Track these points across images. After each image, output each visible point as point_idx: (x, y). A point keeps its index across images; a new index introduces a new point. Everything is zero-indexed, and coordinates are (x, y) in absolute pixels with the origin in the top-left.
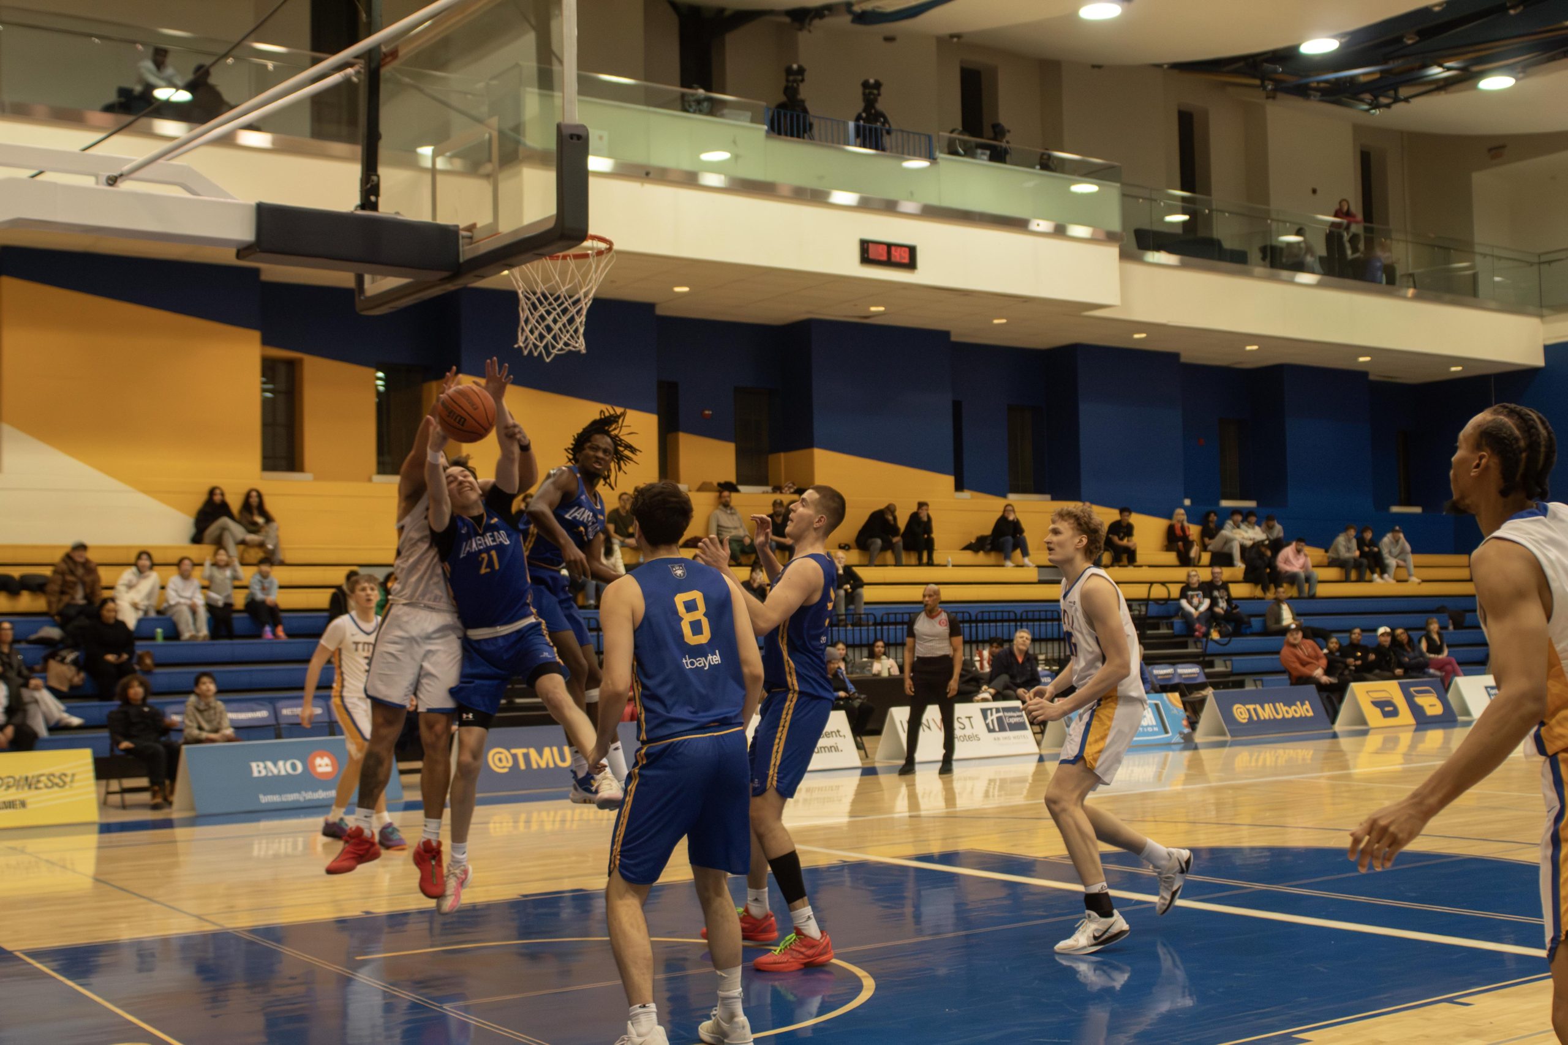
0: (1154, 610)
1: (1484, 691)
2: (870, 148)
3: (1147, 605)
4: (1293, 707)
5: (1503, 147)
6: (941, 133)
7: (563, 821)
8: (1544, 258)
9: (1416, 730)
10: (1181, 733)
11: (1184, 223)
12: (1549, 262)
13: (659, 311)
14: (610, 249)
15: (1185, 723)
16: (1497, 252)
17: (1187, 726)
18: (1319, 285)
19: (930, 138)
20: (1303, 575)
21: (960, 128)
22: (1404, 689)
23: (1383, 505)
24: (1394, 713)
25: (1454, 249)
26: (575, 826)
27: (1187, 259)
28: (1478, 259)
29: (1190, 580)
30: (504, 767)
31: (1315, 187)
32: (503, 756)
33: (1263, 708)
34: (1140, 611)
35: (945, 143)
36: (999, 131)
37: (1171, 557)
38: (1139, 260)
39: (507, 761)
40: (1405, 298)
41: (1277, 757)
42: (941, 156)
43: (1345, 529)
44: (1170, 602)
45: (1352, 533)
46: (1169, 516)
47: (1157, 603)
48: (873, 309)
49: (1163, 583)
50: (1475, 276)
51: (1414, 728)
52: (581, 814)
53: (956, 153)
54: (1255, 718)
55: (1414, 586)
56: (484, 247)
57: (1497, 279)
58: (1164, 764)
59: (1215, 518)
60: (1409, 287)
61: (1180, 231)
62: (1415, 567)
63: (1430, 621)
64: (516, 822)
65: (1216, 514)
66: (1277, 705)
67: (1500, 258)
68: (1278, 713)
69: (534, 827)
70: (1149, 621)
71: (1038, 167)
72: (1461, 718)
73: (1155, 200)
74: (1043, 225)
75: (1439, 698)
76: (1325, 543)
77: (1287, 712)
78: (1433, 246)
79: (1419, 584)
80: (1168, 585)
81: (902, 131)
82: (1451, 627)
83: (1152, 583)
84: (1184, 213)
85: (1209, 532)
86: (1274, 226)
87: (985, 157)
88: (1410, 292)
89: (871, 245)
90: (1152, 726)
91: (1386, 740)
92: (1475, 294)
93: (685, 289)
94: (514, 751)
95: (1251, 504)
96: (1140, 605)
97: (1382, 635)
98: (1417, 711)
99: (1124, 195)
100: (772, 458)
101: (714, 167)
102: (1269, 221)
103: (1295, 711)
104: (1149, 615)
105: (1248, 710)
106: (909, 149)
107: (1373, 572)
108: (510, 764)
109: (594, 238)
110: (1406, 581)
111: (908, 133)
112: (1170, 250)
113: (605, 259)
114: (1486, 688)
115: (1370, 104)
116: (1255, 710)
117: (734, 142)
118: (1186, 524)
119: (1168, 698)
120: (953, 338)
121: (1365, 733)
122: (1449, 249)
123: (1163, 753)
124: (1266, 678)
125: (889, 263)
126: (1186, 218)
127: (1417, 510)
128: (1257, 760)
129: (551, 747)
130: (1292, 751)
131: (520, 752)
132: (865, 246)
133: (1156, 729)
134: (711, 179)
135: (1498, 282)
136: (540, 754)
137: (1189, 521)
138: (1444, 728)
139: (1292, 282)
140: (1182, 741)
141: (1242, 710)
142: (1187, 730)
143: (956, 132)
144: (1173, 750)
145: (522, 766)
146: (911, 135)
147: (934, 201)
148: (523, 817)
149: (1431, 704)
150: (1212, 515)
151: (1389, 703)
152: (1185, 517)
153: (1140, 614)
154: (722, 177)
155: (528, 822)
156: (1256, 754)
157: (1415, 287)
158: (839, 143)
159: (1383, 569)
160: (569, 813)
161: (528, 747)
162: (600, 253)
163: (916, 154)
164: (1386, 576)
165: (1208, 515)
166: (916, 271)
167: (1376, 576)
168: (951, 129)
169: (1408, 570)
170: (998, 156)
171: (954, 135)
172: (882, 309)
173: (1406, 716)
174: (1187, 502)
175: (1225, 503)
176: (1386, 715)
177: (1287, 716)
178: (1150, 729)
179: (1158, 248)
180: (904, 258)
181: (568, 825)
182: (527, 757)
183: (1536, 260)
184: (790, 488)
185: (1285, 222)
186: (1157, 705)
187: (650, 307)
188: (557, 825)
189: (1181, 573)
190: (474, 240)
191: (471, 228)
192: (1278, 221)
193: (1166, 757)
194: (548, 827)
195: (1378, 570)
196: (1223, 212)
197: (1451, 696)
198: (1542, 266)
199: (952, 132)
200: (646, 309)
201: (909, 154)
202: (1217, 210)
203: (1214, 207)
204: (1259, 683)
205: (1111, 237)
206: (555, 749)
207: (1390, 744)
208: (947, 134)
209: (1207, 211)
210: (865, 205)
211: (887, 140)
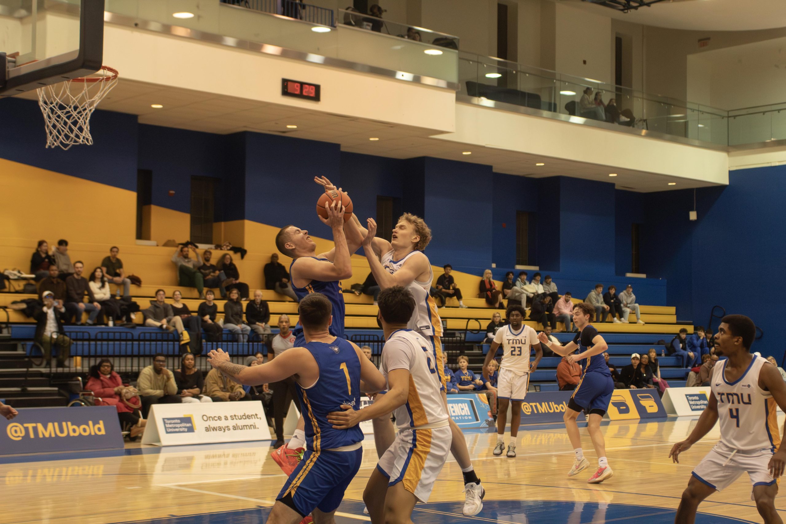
0: (470, 337)
1: (685, 397)
2: (292, 17)
3: (465, 334)
4: (561, 405)
5: (708, 39)
6: (340, 10)
7: (60, 476)
8: (731, 114)
9: (640, 423)
10: (486, 421)
11: (499, 79)
12: (735, 117)
13: (141, 121)
14: (115, 77)
15: (489, 414)
16: (701, 108)
17: (491, 416)
18: (585, 125)
19: (332, 12)
20: (569, 317)
21: (353, 7)
22: (633, 394)
23: (621, 272)
24: (627, 411)
25: (674, 105)
26: (68, 478)
27: (499, 103)
28: (689, 112)
29: (495, 319)
30: (19, 437)
31: (585, 59)
32: (18, 429)
33: (541, 406)
34: (461, 338)
35: (341, 17)
36: (377, 11)
37: (482, 302)
38: (469, 103)
39: (21, 432)
40: (640, 135)
41: (549, 439)
42: (340, 25)
43: (597, 287)
44: (481, 332)
45: (600, 289)
46: (481, 274)
47: (472, 333)
48: (289, 127)
49: (477, 319)
50: (686, 124)
51: (639, 420)
52: (73, 470)
53: (349, 24)
54: (536, 412)
55: (640, 327)
56: (25, 70)
57: (700, 126)
58: (475, 441)
59: (513, 277)
60: (643, 129)
61: (495, 84)
62: (641, 314)
63: (651, 350)
64: (25, 476)
65: (513, 275)
66: (550, 403)
67: (703, 112)
68: (551, 409)
69: (38, 480)
70: (466, 344)
71: (406, 37)
72: (670, 415)
73: (481, 63)
74: (408, 76)
75: (655, 401)
76: (583, 295)
77: (557, 408)
78: (660, 102)
79: (644, 324)
80: (479, 320)
81: (314, 7)
82: (663, 355)
83: (469, 319)
84: (499, 73)
85: (507, 285)
86: (558, 84)
87: (369, 28)
88: (644, 132)
89: (289, 83)
90: (468, 416)
91: (620, 429)
92: (686, 135)
93: (160, 106)
94: (26, 425)
95: (535, 268)
96: (460, 333)
97: (634, 358)
98: (641, 410)
99: (460, 59)
100: (215, 225)
101: (183, 23)
102: (555, 81)
103: (562, 408)
104: (466, 340)
105: (531, 406)
106: (318, 19)
107: (614, 316)
108: (23, 434)
109: (105, 68)
110: (635, 323)
111: (317, 8)
112: (489, 97)
113: (110, 83)
114: (686, 395)
115: (624, 6)
116: (536, 406)
117: (198, 7)
118: (492, 280)
119: (478, 396)
120: (342, 149)
121: (607, 423)
122: (671, 105)
123: (474, 435)
124: (542, 384)
125: (301, 96)
126: (499, 75)
127: (643, 276)
128: (536, 440)
129: (53, 422)
130: (559, 435)
131: (30, 426)
132: (285, 83)
133: (470, 418)
134: (180, 31)
135: (701, 127)
136: (45, 427)
137: (493, 279)
138: (658, 422)
139: (568, 122)
140: (487, 426)
141: (527, 406)
142: (490, 419)
143: (350, 9)
144: (481, 432)
145: (32, 436)
146: (319, 9)
147: (333, 56)
148: (31, 472)
149: (650, 406)
150: (511, 274)
151: (624, 404)
152: (491, 276)
153: (460, 340)
154: (189, 30)
155: (34, 476)
156: (536, 436)
157: (647, 129)
158: (270, 12)
159: (621, 315)
160: (64, 469)
161: (36, 422)
162: (108, 79)
163: (323, 23)
164: (623, 319)
165: (508, 274)
166: (320, 103)
167: (615, 319)
168: (347, 6)
169: (637, 316)
170: (377, 27)
171: (349, 11)
172: (295, 127)
173: (634, 413)
174: (494, 266)
175: (519, 267)
176: (621, 412)
177: (556, 411)
178: (466, 418)
179: (480, 95)
180: (312, 93)
181: (63, 478)
182: (35, 429)
183: (726, 114)
184: (227, 246)
185: (565, 82)
186: (471, 401)
187: (134, 117)
188: (55, 479)
189: (490, 313)
190: (18, 64)
191: (15, 55)
192: (560, 81)
193: (477, 437)
194: (49, 480)
195: (617, 314)
196: (525, 73)
197: (663, 400)
198: (729, 118)
199: (347, 9)
200: (132, 118)
201: (318, 23)
202: (521, 72)
203: (519, 69)
204: (538, 388)
205: (450, 86)
206: (56, 424)
207: (622, 432)
208: (344, 11)
209: (514, 72)
210: (285, 54)
211: (303, 12)
